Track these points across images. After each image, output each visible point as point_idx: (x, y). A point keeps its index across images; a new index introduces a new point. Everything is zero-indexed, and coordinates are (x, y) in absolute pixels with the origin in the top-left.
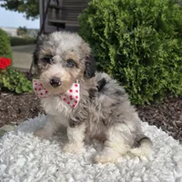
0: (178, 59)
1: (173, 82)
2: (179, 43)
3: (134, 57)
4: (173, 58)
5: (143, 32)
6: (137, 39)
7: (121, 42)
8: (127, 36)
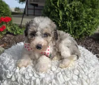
0: (92, 18)
1: (89, 29)
2: (92, 10)
3: (71, 16)
4: (89, 17)
5: (76, 4)
6: (73, 7)
7: (65, 9)
8: (68, 5)
